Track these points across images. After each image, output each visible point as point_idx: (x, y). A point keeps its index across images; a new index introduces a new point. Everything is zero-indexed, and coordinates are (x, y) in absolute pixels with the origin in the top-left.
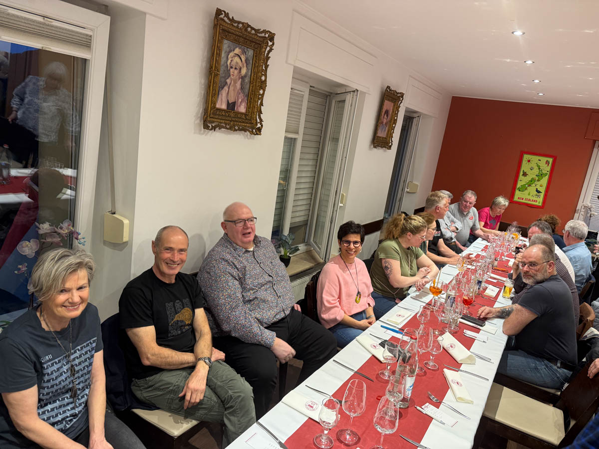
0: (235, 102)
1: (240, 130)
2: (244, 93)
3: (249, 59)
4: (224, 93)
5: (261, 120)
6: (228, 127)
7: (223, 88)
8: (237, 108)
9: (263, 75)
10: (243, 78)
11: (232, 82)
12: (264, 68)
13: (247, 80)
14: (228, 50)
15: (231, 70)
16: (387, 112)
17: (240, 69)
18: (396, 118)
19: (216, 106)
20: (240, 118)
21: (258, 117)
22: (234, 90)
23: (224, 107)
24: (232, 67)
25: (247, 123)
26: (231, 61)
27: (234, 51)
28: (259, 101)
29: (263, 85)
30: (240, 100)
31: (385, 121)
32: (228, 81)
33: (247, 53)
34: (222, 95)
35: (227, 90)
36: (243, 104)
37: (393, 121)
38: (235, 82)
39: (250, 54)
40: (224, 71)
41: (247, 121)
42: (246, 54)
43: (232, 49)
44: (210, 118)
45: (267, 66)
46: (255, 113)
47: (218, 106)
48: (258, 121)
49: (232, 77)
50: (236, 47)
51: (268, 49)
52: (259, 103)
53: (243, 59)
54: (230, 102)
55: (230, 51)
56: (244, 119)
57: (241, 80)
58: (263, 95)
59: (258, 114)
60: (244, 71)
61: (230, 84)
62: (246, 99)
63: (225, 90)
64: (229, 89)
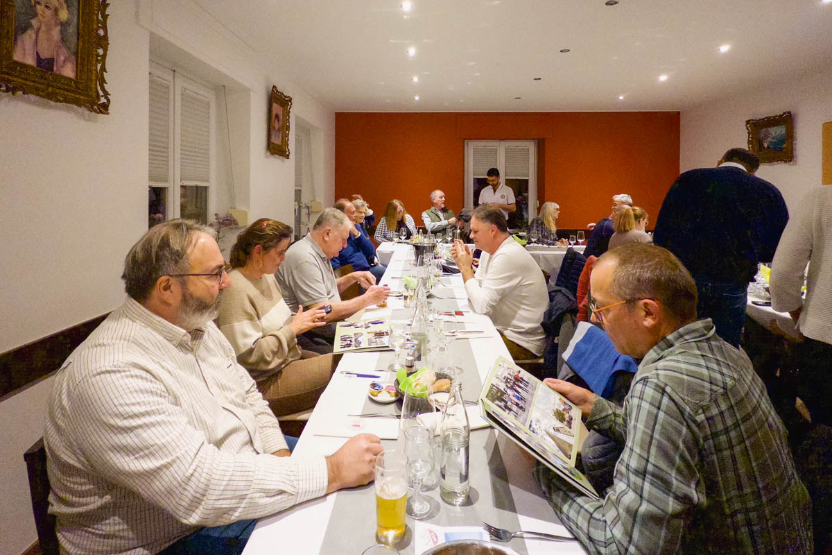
0: (53, 59)
1: (66, 101)
4: (28, 39)
5: (106, 94)
8: (58, 68)
9: (100, 27)
10: (64, 25)
11: (43, 26)
12: (100, 18)
13: (72, 30)
15: (38, 7)
16: (277, 116)
17: (56, 11)
18: (288, 124)
19: (12, 56)
20: (67, 85)
21: (99, 88)
22: (48, 39)
23: (30, 61)
24: (38, 3)
25: (80, 94)
28: (99, 66)
29: (103, 42)
30: (62, 58)
34: (22, 41)
35: (34, 36)
36: (70, 65)
38: (49, 30)
41: (79, 91)
45: (105, 17)
46: (94, 81)
47: (17, 57)
48: (101, 93)
49: (42, 19)
52: (99, 68)
54: (42, 57)
56: (72, 87)
57: (59, 26)
58: (104, 56)
59: (98, 83)
60: (64, 15)
61: (39, 29)
62: (73, 58)
63: (30, 36)
64: (37, 36)
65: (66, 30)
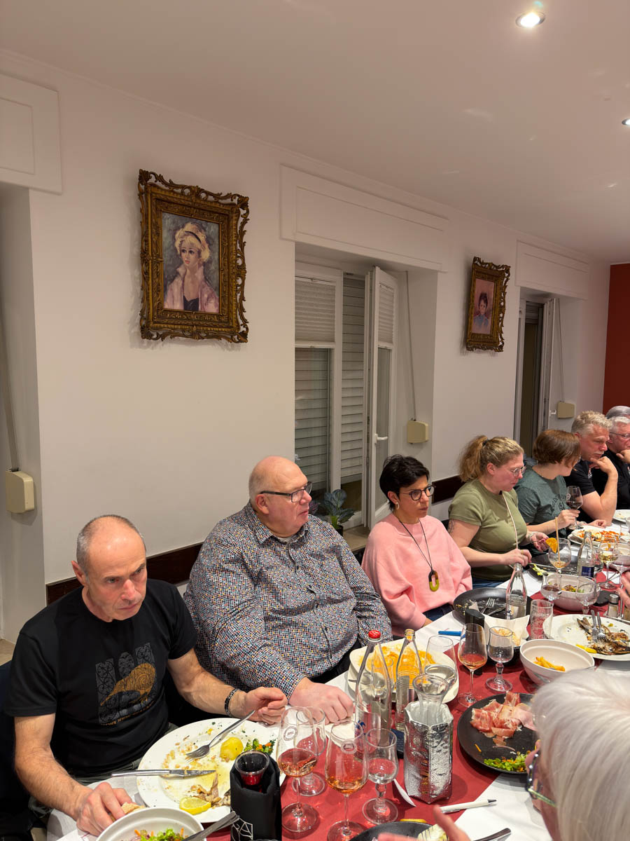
0: (198, 299)
1: (208, 337)
2: (211, 285)
3: (212, 236)
4: (175, 287)
5: (245, 321)
6: (187, 334)
7: (172, 280)
8: (202, 307)
9: (239, 257)
10: (206, 265)
11: (188, 271)
12: (239, 248)
13: (214, 267)
14: (173, 227)
15: (183, 255)
16: (484, 297)
17: (199, 252)
18: (502, 304)
19: (163, 305)
20: (210, 321)
21: (239, 317)
22: (193, 282)
23: (178, 306)
24: (184, 251)
25: (221, 327)
26: (182, 242)
27: (183, 227)
28: (239, 295)
29: (241, 271)
30: (206, 296)
31: (483, 310)
32: (181, 270)
33: (207, 229)
34: (171, 290)
35: (181, 282)
36: (213, 301)
37: (498, 309)
38: (193, 271)
39: (212, 230)
40: (171, 256)
41: (221, 324)
42: (205, 230)
43: (180, 225)
44: (155, 323)
45: (243, 245)
46: (234, 313)
47: (167, 306)
48: (241, 322)
49: (187, 265)
50: (187, 223)
51: (241, 219)
52: (238, 298)
53: (202, 238)
54: (188, 299)
55: (177, 229)
56: (215, 322)
57: (202, 267)
58: (243, 285)
59: (238, 313)
60: (206, 255)
61: (185, 274)
62: (216, 293)
63: (177, 284)
64: (183, 281)
65: (208, 268)
